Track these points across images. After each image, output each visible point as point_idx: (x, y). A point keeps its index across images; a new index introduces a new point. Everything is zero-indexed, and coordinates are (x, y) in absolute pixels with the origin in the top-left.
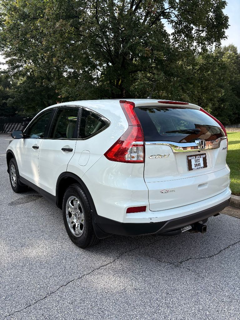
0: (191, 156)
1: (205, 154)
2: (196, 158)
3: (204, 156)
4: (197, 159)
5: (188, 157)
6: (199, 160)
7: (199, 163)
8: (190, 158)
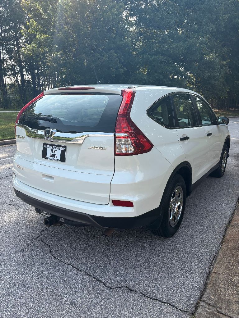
0: (47, 144)
1: (65, 147)
2: (52, 148)
3: (63, 149)
4: (54, 149)
5: (44, 144)
6: (55, 151)
7: (55, 154)
8: (45, 146)
